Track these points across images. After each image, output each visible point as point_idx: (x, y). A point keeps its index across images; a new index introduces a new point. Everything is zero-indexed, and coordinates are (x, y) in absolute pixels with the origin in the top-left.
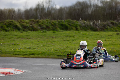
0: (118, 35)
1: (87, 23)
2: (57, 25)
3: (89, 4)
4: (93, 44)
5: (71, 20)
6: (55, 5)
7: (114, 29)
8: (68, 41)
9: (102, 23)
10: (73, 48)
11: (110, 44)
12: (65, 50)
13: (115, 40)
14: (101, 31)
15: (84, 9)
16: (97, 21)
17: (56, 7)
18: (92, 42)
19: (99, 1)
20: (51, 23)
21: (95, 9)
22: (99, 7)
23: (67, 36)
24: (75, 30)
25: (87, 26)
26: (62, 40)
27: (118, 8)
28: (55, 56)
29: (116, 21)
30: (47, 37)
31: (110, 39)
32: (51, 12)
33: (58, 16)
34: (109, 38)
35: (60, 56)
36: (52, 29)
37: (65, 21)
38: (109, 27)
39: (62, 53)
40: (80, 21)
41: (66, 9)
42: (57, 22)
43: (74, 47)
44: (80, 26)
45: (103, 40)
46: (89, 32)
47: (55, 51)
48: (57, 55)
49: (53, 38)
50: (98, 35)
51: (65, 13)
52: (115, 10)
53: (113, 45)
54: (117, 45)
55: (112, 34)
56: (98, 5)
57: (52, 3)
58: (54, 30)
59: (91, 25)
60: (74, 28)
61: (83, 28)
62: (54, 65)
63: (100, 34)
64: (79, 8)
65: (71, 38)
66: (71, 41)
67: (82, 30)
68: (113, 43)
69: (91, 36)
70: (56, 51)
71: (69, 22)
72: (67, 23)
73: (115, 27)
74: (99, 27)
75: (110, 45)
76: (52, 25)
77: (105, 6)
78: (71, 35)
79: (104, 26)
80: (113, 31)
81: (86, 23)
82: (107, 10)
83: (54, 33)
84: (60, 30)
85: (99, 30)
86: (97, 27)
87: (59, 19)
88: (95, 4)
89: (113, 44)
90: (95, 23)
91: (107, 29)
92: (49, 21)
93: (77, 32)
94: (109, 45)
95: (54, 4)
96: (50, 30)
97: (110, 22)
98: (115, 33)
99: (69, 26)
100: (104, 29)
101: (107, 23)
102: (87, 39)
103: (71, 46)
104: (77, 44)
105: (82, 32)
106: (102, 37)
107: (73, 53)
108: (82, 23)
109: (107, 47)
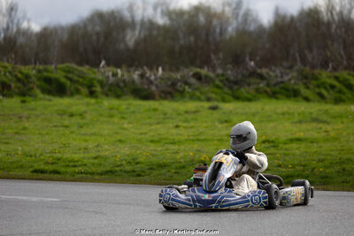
0: (215, 112)
1: (123, 75)
2: (34, 79)
4: (139, 137)
5: (74, 66)
6: (29, 21)
7: (201, 93)
8: (67, 127)
9: (166, 75)
10: (80, 149)
11: (191, 138)
12: (56, 155)
13: (205, 125)
14: (165, 98)
15: (114, 34)
16: (151, 69)
17: (29, 28)
18: (136, 131)
19: (159, 10)
20: (16, 73)
21: (147, 33)
22: (159, 28)
23: (62, 113)
24: (86, 96)
25: (122, 85)
26: (46, 124)
27: (215, 32)
28: (28, 173)
29: (208, 70)
30: (4, 115)
32: (15, 42)
33: (37, 54)
34: (186, 121)
35: (42, 172)
36: (16, 90)
37: (56, 68)
38: (187, 87)
39: (47, 163)
41: (59, 32)
42: (34, 72)
43: (84, 145)
44: (102, 84)
45: (171, 125)
46: (127, 102)
47: (28, 158)
48: (31, 169)
49: (20, 117)
50: (155, 110)
51: (56, 43)
52: (207, 35)
53: (198, 140)
54: (212, 140)
55: (197, 107)
56: (154, 20)
57: (19, 14)
58: (23, 94)
59: (133, 82)
60: (85, 91)
61: (110, 90)
62: (25, 198)
63: (160, 108)
64: (98, 28)
65: (74, 120)
66: (74, 128)
67: (107, 95)
68: (199, 135)
69: (134, 112)
70: (31, 156)
71: (69, 72)
72: (64, 74)
73: (207, 89)
74: (157, 86)
75: (190, 140)
76: (19, 80)
77: (175, 23)
78: (74, 109)
79: (174, 84)
80: (199, 99)
81: (120, 75)
82: (181, 35)
83: (23, 105)
84: (41, 95)
85: (157, 97)
86: (153, 88)
87: (40, 64)
88: (146, 19)
89: (199, 137)
90: (148, 75)
91: (182, 93)
92: (10, 69)
93: (93, 101)
94: (187, 140)
95: (24, 17)
96: (11, 96)
97: (191, 73)
98: (207, 105)
99: (68, 83)
100: (171, 92)
101: (181, 77)
102: (123, 121)
103: (74, 143)
104: (93, 137)
105: (108, 103)
106: (167, 118)
107: (80, 163)
108: (107, 74)
109: (182, 147)
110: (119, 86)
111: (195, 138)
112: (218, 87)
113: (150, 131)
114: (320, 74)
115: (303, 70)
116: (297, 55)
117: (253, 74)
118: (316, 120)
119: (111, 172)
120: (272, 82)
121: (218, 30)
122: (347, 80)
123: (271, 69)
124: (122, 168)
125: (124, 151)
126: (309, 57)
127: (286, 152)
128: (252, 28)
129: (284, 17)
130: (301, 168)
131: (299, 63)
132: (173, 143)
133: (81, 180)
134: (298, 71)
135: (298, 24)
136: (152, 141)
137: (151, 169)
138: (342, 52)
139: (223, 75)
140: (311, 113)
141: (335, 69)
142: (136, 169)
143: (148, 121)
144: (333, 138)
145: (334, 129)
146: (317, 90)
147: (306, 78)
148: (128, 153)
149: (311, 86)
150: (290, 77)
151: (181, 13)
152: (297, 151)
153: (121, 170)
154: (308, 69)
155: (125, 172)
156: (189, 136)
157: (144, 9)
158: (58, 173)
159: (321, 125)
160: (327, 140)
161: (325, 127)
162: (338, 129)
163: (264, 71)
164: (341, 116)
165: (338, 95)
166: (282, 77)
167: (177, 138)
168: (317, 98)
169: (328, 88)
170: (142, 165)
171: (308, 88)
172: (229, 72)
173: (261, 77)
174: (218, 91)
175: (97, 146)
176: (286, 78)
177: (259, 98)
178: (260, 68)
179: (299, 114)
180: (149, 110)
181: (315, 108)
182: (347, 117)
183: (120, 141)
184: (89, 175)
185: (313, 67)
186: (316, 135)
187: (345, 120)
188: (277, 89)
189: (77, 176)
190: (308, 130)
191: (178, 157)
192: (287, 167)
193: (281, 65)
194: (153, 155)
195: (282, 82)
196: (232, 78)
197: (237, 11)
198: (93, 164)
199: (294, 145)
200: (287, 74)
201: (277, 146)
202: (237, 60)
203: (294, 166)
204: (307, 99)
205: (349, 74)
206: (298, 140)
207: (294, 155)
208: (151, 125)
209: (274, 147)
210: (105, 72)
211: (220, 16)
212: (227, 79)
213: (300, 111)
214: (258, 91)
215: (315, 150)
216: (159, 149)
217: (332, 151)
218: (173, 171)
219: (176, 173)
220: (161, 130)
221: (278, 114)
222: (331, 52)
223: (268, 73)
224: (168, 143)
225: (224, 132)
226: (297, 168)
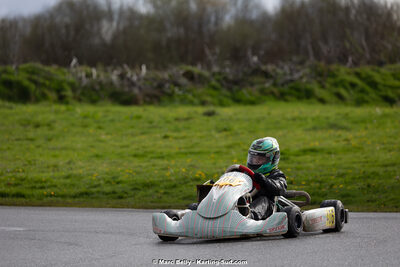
0: (210, 118)
1: (98, 76)
4: (120, 150)
5: (39, 65)
7: (194, 96)
8: (32, 140)
9: (153, 74)
10: (48, 167)
11: (183, 150)
12: (19, 175)
13: (199, 134)
14: (150, 103)
15: (87, 26)
16: (132, 67)
18: (117, 144)
21: (127, 24)
22: (141, 17)
23: (25, 124)
24: (55, 102)
25: (97, 87)
26: (7, 136)
27: (209, 21)
29: (202, 68)
31: (183, 134)
34: (177, 130)
35: (3, 195)
37: (17, 68)
38: (176, 89)
39: (9, 185)
40: (74, 70)
41: (20, 24)
43: (53, 161)
44: (73, 88)
45: (158, 135)
46: (104, 109)
50: (139, 117)
51: (17, 38)
52: (200, 26)
53: (191, 153)
54: (208, 153)
55: (189, 113)
56: (135, 8)
59: (112, 83)
60: (53, 95)
61: (83, 94)
63: (144, 114)
64: (67, 20)
65: (39, 131)
66: (41, 142)
67: (80, 100)
68: (192, 147)
69: (112, 121)
71: (33, 73)
72: (27, 75)
73: (200, 91)
74: (140, 88)
75: (182, 153)
77: (161, 12)
78: (40, 118)
79: (160, 86)
80: (192, 103)
81: (95, 76)
82: (168, 25)
85: (141, 102)
86: (136, 91)
88: (125, 8)
89: (193, 150)
90: (129, 75)
91: (171, 96)
93: (63, 108)
94: (177, 154)
97: (181, 72)
98: (201, 110)
99: (33, 87)
100: (158, 95)
101: (170, 76)
102: (99, 131)
103: (41, 159)
104: (64, 152)
105: (81, 109)
106: (155, 127)
107: (49, 184)
108: (79, 75)
109: (173, 163)
110: (93, 89)
111: (187, 150)
112: (214, 88)
113: (133, 143)
114: (338, 70)
115: (316, 66)
116: (310, 47)
117: (257, 71)
118: (334, 126)
119: (86, 193)
120: (280, 81)
121: (213, 19)
122: (370, 77)
123: (277, 65)
124: (99, 189)
125: (102, 168)
126: (324, 49)
127: (298, 166)
128: (254, 15)
130: (318, 184)
131: (312, 58)
132: (162, 158)
133: (50, 205)
134: (310, 67)
135: (310, 10)
137: (136, 189)
138: (364, 43)
139: (220, 73)
140: (327, 118)
141: (356, 64)
142: (117, 190)
143: (130, 131)
144: (354, 147)
145: (355, 137)
146: (335, 90)
147: (320, 74)
148: (107, 170)
149: (328, 85)
150: (301, 74)
152: (311, 165)
153: (98, 192)
154: (322, 64)
155: (104, 193)
156: (180, 148)
158: (23, 196)
159: (339, 132)
160: (348, 150)
161: (345, 134)
162: (361, 137)
163: (270, 68)
164: (363, 121)
165: (360, 95)
166: (291, 74)
167: (166, 151)
168: (335, 99)
169: (349, 87)
170: (125, 185)
171: (323, 87)
172: (228, 70)
173: (266, 75)
174: (215, 93)
175: (69, 163)
176: (296, 76)
177: (264, 101)
178: (265, 63)
179: (313, 119)
180: (131, 118)
181: (332, 111)
182: (371, 122)
183: (97, 156)
184: (60, 199)
185: (329, 62)
186: (334, 144)
187: (369, 126)
188: (286, 89)
189: (45, 200)
190: (324, 139)
191: (168, 174)
192: (299, 184)
193: (291, 60)
194: (138, 173)
195: (292, 81)
196: (231, 77)
198: (65, 185)
199: (308, 157)
200: (298, 71)
201: (288, 159)
202: (236, 54)
203: (308, 182)
204: (322, 101)
205: (373, 70)
206: (313, 151)
207: (308, 169)
208: (133, 135)
209: (284, 159)
210: (77, 72)
212: (225, 78)
213: (314, 115)
214: (263, 91)
215: (333, 162)
216: (144, 165)
217: (354, 163)
218: (162, 191)
219: (165, 193)
220: (147, 141)
221: (288, 120)
222: (351, 44)
223: (274, 70)
224: (155, 158)
225: (223, 143)
226: (312, 184)
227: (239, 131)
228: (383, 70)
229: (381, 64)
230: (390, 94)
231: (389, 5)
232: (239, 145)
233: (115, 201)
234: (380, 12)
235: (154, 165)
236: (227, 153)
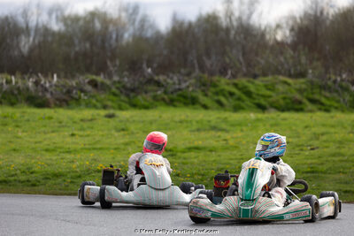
0: (110, 120)
1: (16, 83)
3: (24, 26)
4: (33, 146)
7: (97, 101)
9: (62, 82)
11: (87, 146)
13: (101, 133)
14: (60, 106)
15: (8, 40)
16: (46, 76)
18: (32, 140)
19: (54, 16)
21: (42, 39)
22: (53, 34)
25: (16, 92)
27: (111, 37)
29: (105, 77)
34: (82, 129)
38: (82, 95)
45: (66, 134)
46: (21, 110)
50: (50, 118)
52: (103, 41)
53: (94, 149)
54: (108, 149)
55: (93, 115)
56: (49, 26)
59: (28, 89)
61: (3, 97)
63: (55, 115)
68: (95, 143)
69: (28, 120)
73: (103, 96)
74: (52, 93)
75: (86, 149)
77: (70, 29)
79: (69, 92)
80: (95, 107)
81: (14, 82)
82: (76, 41)
85: (53, 105)
86: (48, 96)
88: (40, 25)
89: (95, 146)
90: (42, 82)
91: (78, 100)
94: (82, 149)
97: (87, 81)
98: (103, 112)
100: (67, 99)
101: (77, 84)
102: (17, 129)
105: (2, 111)
106: (63, 126)
109: (78, 156)
110: (12, 94)
111: (91, 147)
112: (114, 94)
113: (45, 139)
114: (219, 81)
115: (201, 77)
116: (195, 61)
117: (150, 81)
118: (214, 128)
119: (5, 181)
120: (170, 90)
121: (114, 36)
122: (246, 87)
123: (168, 76)
124: (16, 178)
125: (19, 160)
126: (208, 63)
127: (184, 161)
128: (149, 34)
129: (182, 24)
130: (200, 177)
131: (197, 70)
132: (69, 152)
134: (195, 78)
135: (196, 30)
136: (47, 150)
137: (47, 178)
138: (241, 59)
139: (119, 82)
140: (209, 121)
141: (234, 76)
142: (31, 179)
143: (43, 129)
144: (232, 146)
145: (233, 138)
146: (216, 98)
147: (204, 85)
148: (23, 162)
149: (210, 94)
150: (187, 84)
151: (76, 19)
152: (196, 160)
153: (15, 180)
154: (206, 76)
155: (19, 181)
156: (85, 145)
157: (39, 15)
159: (219, 133)
160: (227, 149)
161: (224, 135)
162: (237, 138)
164: (240, 124)
165: (237, 102)
167: (73, 147)
168: (216, 105)
169: (227, 95)
170: (37, 175)
171: (206, 95)
172: (126, 79)
173: (158, 84)
174: (115, 98)
176: (184, 85)
177: (156, 106)
178: (158, 74)
179: (197, 122)
180: (44, 118)
181: (213, 116)
182: (246, 125)
183: (14, 150)
185: (212, 74)
186: (214, 144)
187: (244, 128)
188: (175, 96)
190: (207, 139)
191: (74, 166)
192: (185, 176)
193: (179, 72)
194: (49, 165)
195: (180, 89)
196: (128, 85)
197: (133, 17)
199: (193, 154)
200: (185, 81)
201: (175, 155)
202: (133, 66)
203: (192, 175)
204: (205, 107)
205: (249, 81)
206: (197, 148)
207: (192, 164)
208: (45, 133)
209: (172, 155)
211: (116, 22)
212: (124, 87)
213: (198, 119)
214: (155, 98)
215: (213, 159)
216: (54, 158)
217: (231, 159)
218: (69, 180)
219: (71, 182)
220: (56, 139)
221: (176, 122)
222: (230, 59)
223: (165, 81)
224: (64, 152)
225: (122, 141)
226: (196, 177)
227: (135, 131)
228: (257, 82)
229: (255, 76)
230: (263, 102)
231: (263, 28)
232: (134, 142)
233: (29, 188)
234: (255, 33)
235: (63, 159)
236: (124, 150)
